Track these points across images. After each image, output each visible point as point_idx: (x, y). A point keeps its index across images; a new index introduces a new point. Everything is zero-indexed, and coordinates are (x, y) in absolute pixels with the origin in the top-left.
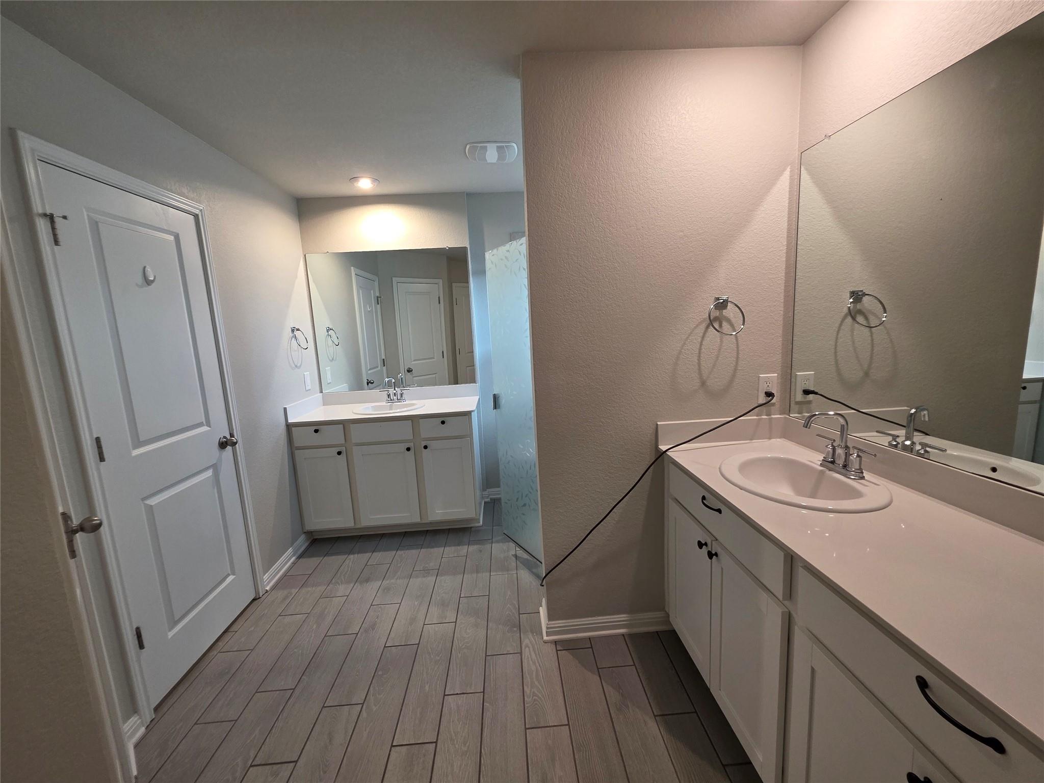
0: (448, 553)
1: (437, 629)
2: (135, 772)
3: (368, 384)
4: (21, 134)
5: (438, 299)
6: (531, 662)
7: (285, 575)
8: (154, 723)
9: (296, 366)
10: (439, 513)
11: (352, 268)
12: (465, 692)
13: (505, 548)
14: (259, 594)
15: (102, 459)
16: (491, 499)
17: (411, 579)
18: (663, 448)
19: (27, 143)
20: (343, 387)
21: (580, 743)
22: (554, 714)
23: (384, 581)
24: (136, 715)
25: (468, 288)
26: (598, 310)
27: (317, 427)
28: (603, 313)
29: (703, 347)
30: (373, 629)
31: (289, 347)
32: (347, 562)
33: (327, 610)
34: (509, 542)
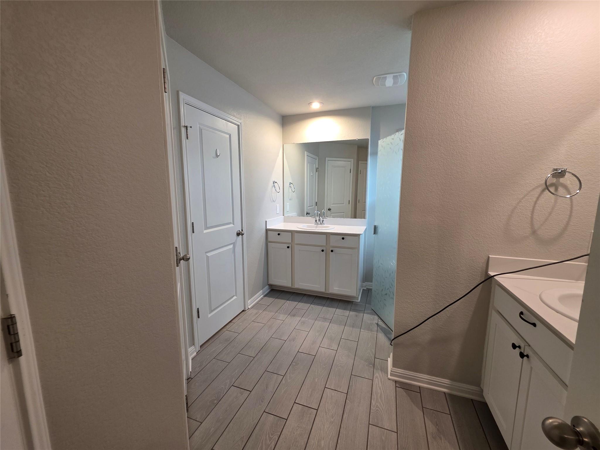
0: (338, 313)
1: (326, 351)
2: (191, 370)
3: (307, 214)
4: (180, 93)
5: (350, 170)
6: (378, 388)
7: (257, 303)
8: (199, 352)
9: (273, 201)
10: (336, 289)
11: (306, 152)
12: (336, 390)
13: (371, 318)
14: (245, 309)
15: (193, 232)
16: (367, 288)
17: (316, 321)
18: (492, 273)
19: (182, 96)
20: (294, 214)
21: (403, 446)
22: (389, 423)
23: (302, 318)
24: (194, 346)
25: (367, 164)
26: (450, 175)
27: (279, 232)
28: (454, 177)
29: (537, 205)
30: (294, 341)
31: (271, 191)
32: (286, 304)
33: (273, 325)
34: (375, 315)
